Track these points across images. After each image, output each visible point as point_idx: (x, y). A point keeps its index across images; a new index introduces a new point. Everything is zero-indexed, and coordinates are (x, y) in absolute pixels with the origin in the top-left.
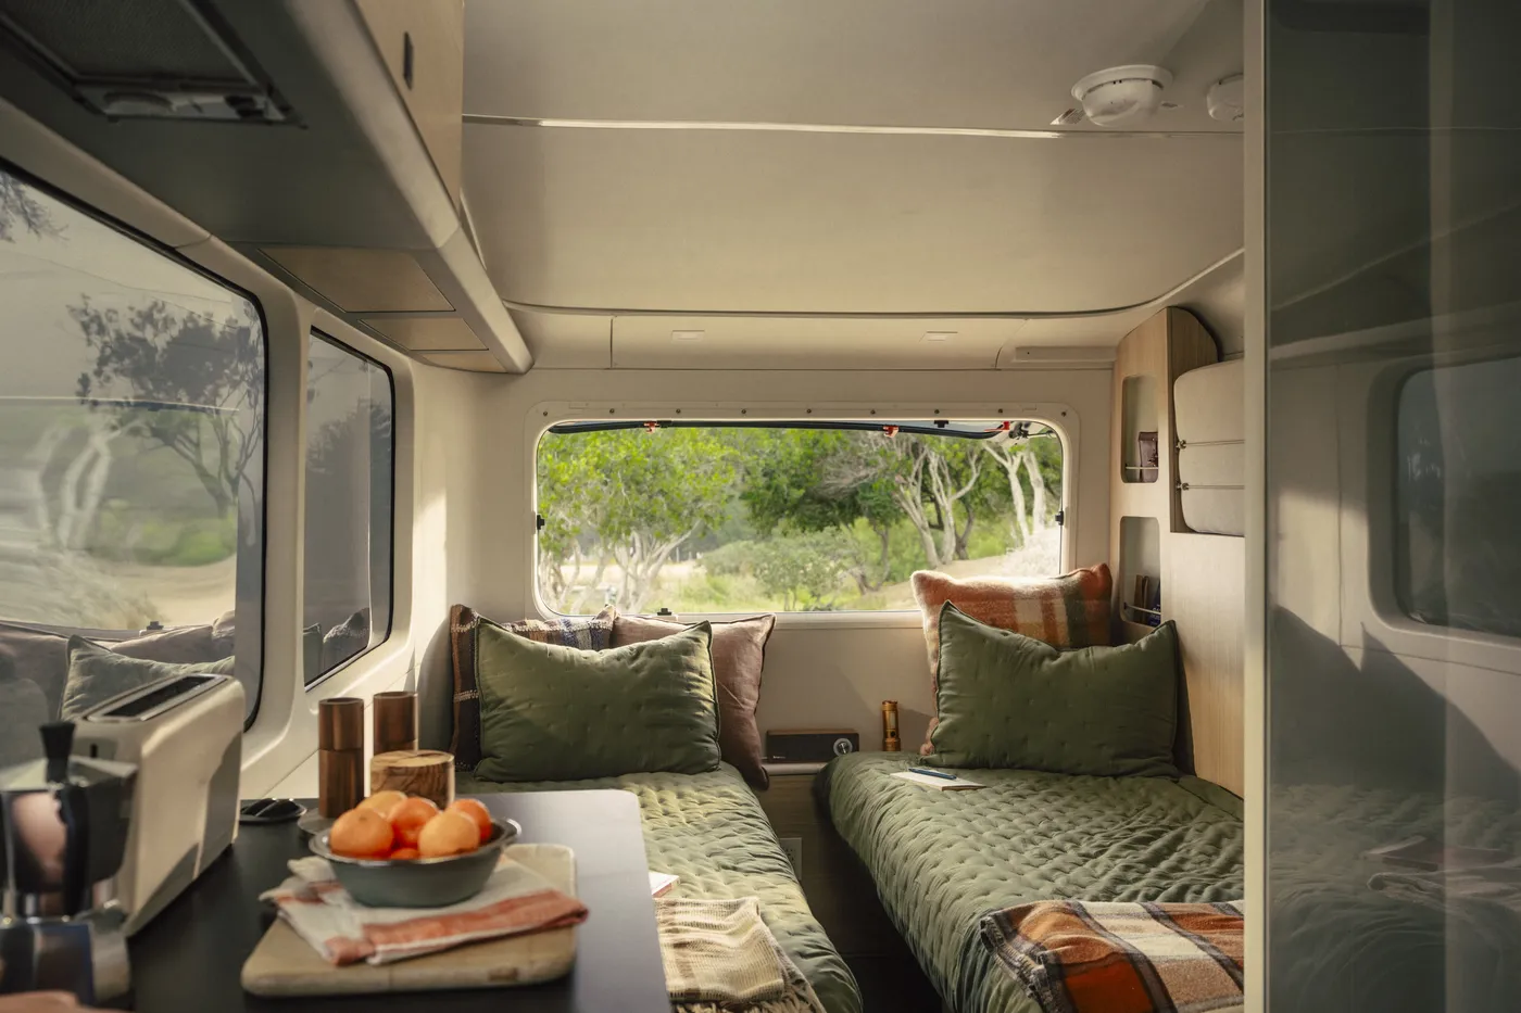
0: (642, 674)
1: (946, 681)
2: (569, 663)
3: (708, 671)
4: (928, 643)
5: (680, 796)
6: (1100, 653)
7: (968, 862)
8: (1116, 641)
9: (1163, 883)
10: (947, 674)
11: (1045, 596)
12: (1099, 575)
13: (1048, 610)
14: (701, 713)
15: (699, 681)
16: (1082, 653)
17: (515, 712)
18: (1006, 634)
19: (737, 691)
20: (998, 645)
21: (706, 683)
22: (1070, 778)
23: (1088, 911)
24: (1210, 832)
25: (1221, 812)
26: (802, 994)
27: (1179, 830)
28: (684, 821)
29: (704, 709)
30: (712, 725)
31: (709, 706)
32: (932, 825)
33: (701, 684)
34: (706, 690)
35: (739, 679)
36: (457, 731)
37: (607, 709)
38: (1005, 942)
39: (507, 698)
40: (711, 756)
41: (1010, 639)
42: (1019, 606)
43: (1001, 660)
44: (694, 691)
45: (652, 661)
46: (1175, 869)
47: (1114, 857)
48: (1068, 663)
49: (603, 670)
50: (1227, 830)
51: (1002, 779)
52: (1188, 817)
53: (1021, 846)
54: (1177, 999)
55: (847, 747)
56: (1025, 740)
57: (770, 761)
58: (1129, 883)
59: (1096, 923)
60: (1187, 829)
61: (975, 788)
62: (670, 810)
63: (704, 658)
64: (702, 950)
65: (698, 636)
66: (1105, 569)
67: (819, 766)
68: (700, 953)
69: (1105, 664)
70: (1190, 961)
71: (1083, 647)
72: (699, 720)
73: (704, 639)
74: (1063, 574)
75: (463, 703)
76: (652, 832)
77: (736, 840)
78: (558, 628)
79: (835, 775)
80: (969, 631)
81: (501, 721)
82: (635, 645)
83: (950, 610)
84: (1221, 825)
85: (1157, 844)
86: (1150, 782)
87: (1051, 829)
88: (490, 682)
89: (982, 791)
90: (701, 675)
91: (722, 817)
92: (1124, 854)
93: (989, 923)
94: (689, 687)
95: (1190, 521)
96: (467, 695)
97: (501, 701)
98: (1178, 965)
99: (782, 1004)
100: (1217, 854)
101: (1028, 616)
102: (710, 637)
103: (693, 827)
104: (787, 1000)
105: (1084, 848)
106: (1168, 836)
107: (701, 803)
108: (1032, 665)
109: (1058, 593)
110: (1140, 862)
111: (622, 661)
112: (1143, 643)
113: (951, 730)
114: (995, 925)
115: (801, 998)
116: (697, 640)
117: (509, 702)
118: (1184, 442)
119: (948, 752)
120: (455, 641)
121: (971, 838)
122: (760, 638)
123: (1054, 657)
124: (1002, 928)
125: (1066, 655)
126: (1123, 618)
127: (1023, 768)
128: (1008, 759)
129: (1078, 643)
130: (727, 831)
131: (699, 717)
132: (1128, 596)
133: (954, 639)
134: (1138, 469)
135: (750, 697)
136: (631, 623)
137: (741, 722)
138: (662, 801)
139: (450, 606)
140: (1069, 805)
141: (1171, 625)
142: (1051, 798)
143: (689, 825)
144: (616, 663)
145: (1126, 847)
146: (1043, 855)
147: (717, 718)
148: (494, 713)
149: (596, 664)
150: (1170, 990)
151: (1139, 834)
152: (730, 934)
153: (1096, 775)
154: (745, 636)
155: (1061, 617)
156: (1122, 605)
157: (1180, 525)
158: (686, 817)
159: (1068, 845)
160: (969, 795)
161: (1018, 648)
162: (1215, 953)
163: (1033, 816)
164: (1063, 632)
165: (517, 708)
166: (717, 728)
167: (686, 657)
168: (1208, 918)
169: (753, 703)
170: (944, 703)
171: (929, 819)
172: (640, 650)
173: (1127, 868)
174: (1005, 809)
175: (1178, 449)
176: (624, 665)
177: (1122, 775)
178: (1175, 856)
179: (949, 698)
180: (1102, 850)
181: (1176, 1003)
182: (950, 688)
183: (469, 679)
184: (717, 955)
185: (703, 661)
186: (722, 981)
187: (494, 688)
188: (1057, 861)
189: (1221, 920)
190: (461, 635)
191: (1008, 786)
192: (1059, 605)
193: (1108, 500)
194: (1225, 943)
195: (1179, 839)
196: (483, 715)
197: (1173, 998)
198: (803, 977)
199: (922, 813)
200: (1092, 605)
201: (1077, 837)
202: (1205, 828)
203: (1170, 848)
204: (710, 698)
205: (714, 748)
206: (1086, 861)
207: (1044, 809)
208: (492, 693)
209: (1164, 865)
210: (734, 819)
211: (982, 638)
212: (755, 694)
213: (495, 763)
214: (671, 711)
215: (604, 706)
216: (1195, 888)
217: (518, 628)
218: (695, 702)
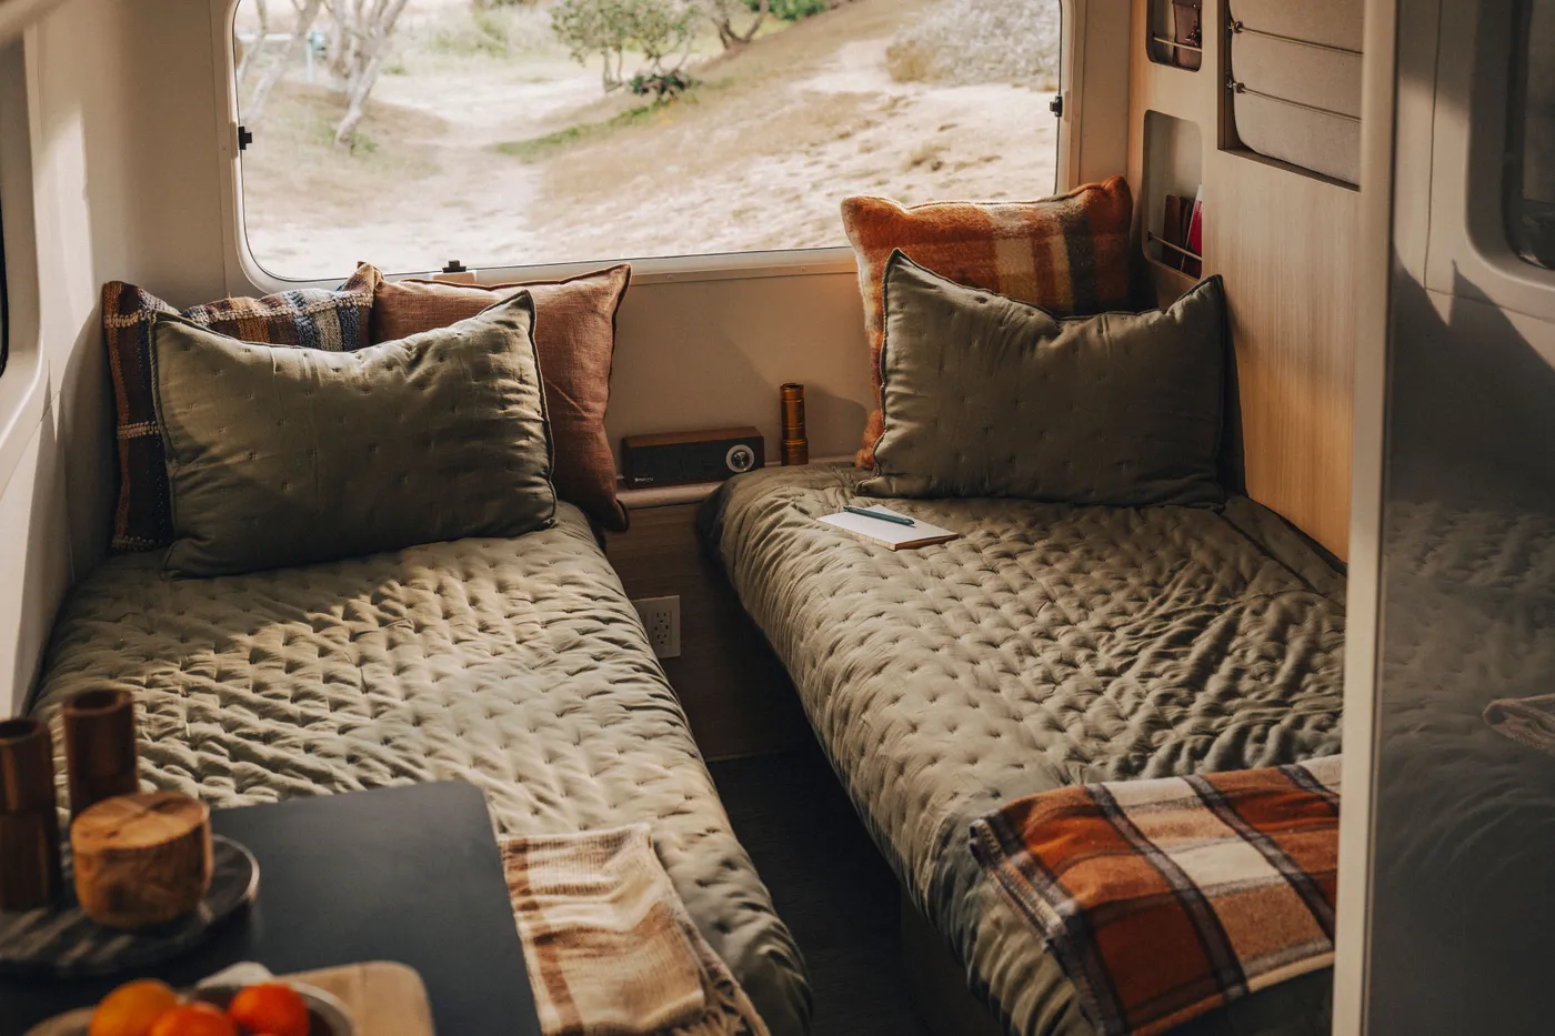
0: (429, 390)
1: (897, 372)
2: (310, 383)
3: (531, 373)
4: (865, 300)
5: (502, 587)
6: (1119, 326)
7: (942, 701)
8: (1138, 302)
9: (1216, 722)
10: (897, 361)
11: (1037, 232)
12: (1113, 194)
13: (1041, 253)
14: (523, 442)
15: (519, 391)
16: (1091, 325)
17: (227, 467)
18: (983, 300)
19: (577, 393)
20: (972, 319)
21: (530, 393)
22: (1076, 510)
23: (1120, 802)
24: (1271, 616)
25: (1284, 573)
26: (728, 1003)
27: (1228, 612)
28: (513, 642)
29: (528, 434)
30: (541, 458)
31: (535, 428)
32: (885, 627)
33: (523, 397)
34: (529, 406)
35: (578, 373)
36: (126, 488)
37: (377, 450)
38: (1003, 856)
39: (213, 444)
40: (542, 505)
41: (991, 308)
42: (1000, 246)
43: (976, 344)
44: (512, 408)
45: (446, 367)
46: (1230, 693)
47: (1146, 676)
48: (1072, 345)
49: (366, 388)
50: (1294, 610)
51: (978, 519)
52: (1240, 583)
53: (1015, 661)
54: (1243, 953)
55: (746, 458)
56: (1011, 459)
57: (628, 485)
58: (1169, 726)
59: (1131, 825)
60: (1241, 611)
61: (941, 541)
62: (490, 620)
63: (524, 354)
64: (577, 946)
65: (513, 319)
66: (1122, 185)
67: (710, 488)
68: (576, 952)
69: (1127, 343)
70: (1257, 889)
71: (1097, 313)
72: (522, 454)
73: (523, 319)
74: (1061, 194)
75: (134, 441)
76: (466, 671)
77: (596, 679)
78: (283, 310)
79: (731, 509)
80: (928, 297)
81: (206, 480)
82: (416, 338)
83: (900, 263)
84: (1285, 600)
85: (1202, 644)
86: (1186, 516)
87: (1055, 623)
88: (181, 418)
89: (952, 546)
90: (522, 381)
91: (567, 630)
92: (1159, 668)
93: (981, 829)
94: (505, 403)
95: (1246, 134)
96: (140, 429)
97: (203, 449)
98: (1242, 896)
99: (702, 1025)
100: (1282, 655)
101: (1013, 262)
102: (532, 318)
103: (529, 654)
104: (710, 1018)
105: (1105, 659)
106: (1217, 625)
107: (536, 600)
108: (1022, 348)
109: (1056, 226)
110: (1180, 686)
111: (395, 370)
112: (1177, 308)
113: (902, 444)
114: (988, 832)
115: (729, 1010)
116: (512, 325)
117: (215, 451)
118: (1241, 25)
119: (899, 475)
120: (112, 342)
121: (943, 652)
122: (607, 305)
123: (1053, 334)
124: (999, 836)
125: (1069, 330)
126: (1146, 254)
127: (1008, 496)
128: (987, 484)
129: (1086, 306)
130: (580, 658)
131: (521, 448)
132: (1154, 224)
133: (905, 309)
134: (1171, 44)
135: (596, 399)
136: (403, 293)
137: (586, 438)
138: (474, 602)
139: (101, 284)
140: (1077, 569)
141: (1217, 281)
142: (1052, 557)
143: (520, 648)
144: (387, 374)
145: (1160, 656)
146: (1047, 679)
147: (548, 444)
148: (191, 467)
149: (354, 379)
150: (1233, 940)
151: (1176, 626)
152: (614, 901)
153: (1111, 505)
154: (588, 301)
155: (1060, 263)
156: (1145, 238)
157: (1231, 141)
158: (518, 633)
159: (1081, 655)
160: (934, 556)
161: (1000, 322)
162: (1289, 870)
163: (1028, 596)
164: (1063, 290)
165: (228, 461)
166: (550, 459)
167: (496, 356)
168: (1279, 800)
169: (600, 407)
170: (892, 404)
171: (880, 615)
172: (423, 348)
173: (1164, 699)
174: (989, 583)
175: (1231, 32)
176: (399, 379)
177: (1149, 503)
178: (1226, 666)
179: (900, 397)
180: (1129, 656)
181: (1242, 958)
182: (899, 383)
183: (144, 402)
184: (603, 950)
185: (522, 358)
186: (614, 1004)
187: (190, 429)
188: (1068, 687)
189: (1294, 803)
190: (122, 331)
191: (989, 534)
192: (1058, 243)
193: (1129, 86)
194: (1302, 849)
195: (1230, 630)
196: (172, 469)
197: (1237, 951)
198: (730, 977)
199: (869, 603)
200: (1104, 242)
201: (1092, 635)
202: (1265, 607)
203: (1219, 650)
204: (534, 415)
205: (545, 491)
206: (1106, 684)
207: (1044, 581)
208: (188, 437)
209: (1214, 684)
210: (588, 632)
211: (946, 307)
212: (603, 390)
213: (201, 549)
214: (477, 444)
215: (372, 447)
216: (1256, 730)
217: (218, 315)
218: (515, 427)
